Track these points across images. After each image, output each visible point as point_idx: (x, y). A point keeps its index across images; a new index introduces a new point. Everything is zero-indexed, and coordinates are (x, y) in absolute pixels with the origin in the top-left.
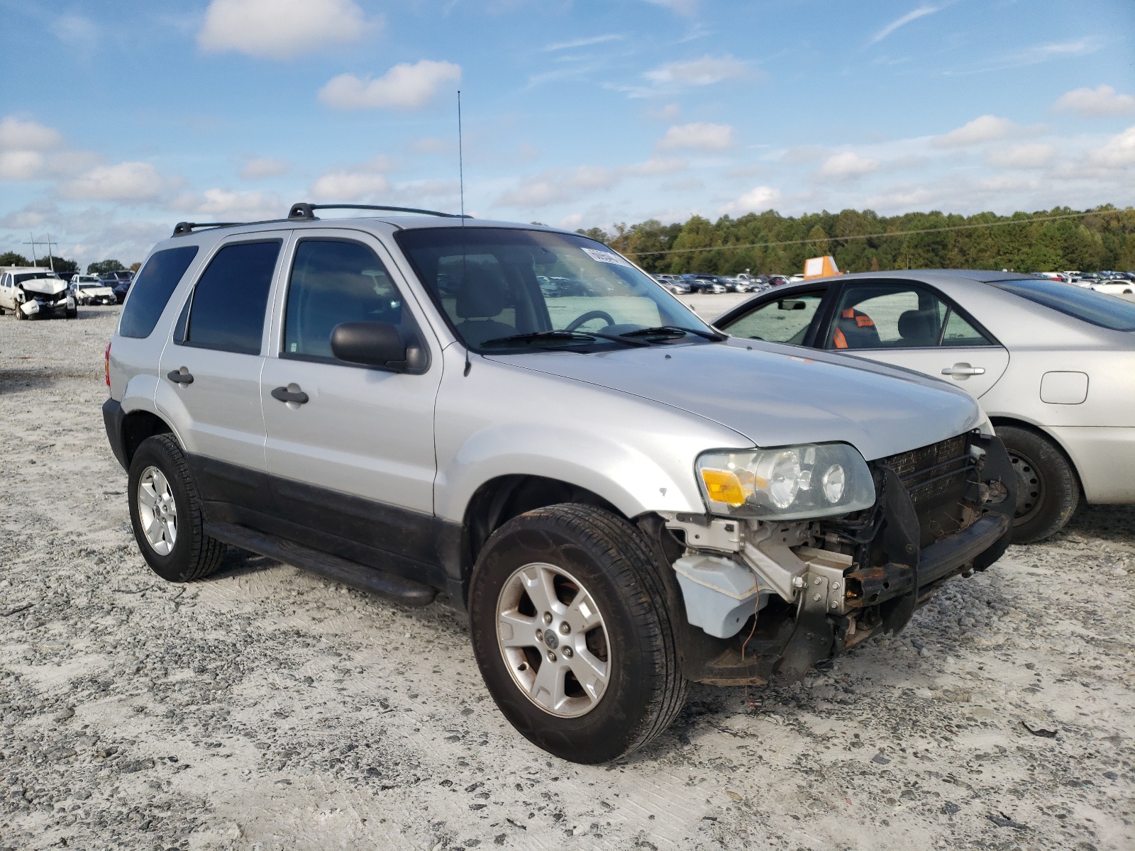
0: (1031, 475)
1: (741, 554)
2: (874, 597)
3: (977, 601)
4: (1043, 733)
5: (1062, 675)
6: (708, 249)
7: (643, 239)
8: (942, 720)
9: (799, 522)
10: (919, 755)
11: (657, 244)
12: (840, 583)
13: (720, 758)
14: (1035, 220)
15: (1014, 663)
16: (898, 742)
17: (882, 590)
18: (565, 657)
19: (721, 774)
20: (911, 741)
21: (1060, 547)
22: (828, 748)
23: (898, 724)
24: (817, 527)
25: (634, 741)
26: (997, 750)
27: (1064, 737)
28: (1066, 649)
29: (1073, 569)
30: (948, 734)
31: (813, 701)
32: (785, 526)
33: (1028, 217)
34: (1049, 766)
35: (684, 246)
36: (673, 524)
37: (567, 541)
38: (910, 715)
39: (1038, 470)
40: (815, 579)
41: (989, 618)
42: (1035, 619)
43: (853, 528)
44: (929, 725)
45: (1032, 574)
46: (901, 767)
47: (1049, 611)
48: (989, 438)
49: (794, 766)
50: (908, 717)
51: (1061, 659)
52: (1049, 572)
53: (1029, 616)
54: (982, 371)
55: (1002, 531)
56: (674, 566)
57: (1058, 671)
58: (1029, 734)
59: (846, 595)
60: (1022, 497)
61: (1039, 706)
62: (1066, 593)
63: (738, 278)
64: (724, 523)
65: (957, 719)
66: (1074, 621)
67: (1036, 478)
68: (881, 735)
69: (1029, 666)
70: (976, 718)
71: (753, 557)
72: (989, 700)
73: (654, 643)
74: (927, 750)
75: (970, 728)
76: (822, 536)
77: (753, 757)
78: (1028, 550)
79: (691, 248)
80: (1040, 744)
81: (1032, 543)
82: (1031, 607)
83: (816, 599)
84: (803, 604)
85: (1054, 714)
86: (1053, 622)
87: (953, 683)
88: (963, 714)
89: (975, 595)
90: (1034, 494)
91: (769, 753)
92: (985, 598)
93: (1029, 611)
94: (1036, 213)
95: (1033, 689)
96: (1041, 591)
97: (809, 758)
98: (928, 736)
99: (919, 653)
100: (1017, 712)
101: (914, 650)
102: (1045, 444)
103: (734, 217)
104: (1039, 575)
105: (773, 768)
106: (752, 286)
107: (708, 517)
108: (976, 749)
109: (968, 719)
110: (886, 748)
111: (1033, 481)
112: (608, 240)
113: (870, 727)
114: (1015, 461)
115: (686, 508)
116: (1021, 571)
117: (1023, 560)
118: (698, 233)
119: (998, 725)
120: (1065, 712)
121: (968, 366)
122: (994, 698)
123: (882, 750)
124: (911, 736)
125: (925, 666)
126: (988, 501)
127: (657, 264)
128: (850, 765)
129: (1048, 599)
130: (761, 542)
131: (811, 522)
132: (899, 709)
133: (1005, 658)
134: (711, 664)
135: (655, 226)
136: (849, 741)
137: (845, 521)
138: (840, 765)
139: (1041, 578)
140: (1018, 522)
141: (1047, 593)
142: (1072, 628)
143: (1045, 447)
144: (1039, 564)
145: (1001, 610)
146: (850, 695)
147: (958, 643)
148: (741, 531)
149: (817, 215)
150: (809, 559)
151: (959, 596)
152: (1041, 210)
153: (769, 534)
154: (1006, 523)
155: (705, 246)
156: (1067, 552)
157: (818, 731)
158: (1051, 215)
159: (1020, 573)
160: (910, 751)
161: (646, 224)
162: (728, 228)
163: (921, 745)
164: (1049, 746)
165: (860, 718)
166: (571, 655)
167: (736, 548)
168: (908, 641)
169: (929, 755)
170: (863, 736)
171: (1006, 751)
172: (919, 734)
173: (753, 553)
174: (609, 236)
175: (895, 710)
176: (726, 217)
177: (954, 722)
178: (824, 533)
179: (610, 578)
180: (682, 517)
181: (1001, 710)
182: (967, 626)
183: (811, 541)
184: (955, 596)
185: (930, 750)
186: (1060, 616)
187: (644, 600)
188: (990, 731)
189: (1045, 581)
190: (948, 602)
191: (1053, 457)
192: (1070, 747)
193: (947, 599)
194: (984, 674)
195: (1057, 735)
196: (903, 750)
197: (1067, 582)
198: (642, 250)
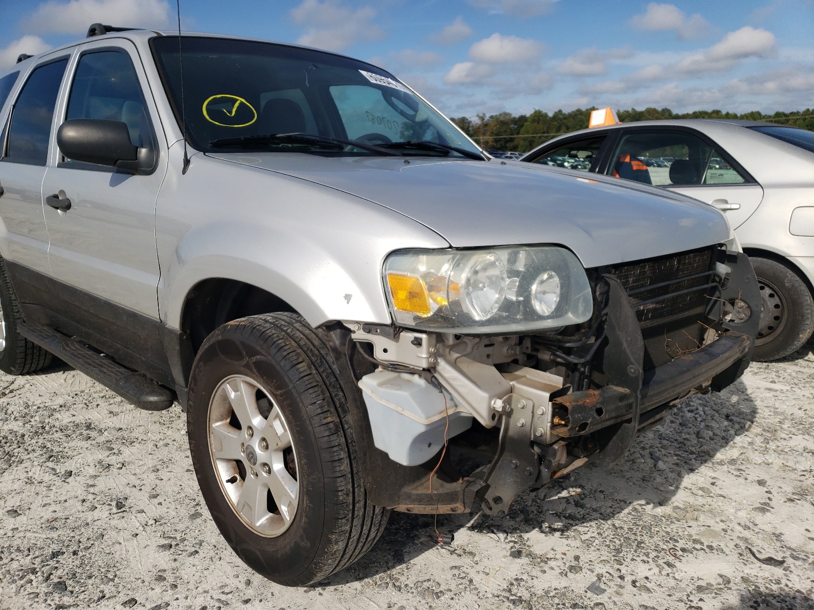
0: (776, 300)
1: (432, 371)
2: (583, 426)
3: (717, 414)
4: (770, 561)
5: (793, 494)
6: (545, 135)
7: (498, 126)
8: (668, 542)
9: (506, 336)
10: (638, 584)
11: (508, 130)
12: (546, 408)
13: (429, 580)
14: (790, 118)
15: (746, 479)
16: (618, 566)
17: (594, 418)
18: (264, 474)
19: (423, 602)
20: (632, 566)
21: (796, 365)
22: (544, 572)
23: (621, 545)
24: (527, 343)
25: (321, 570)
26: (720, 580)
27: (792, 566)
28: (798, 466)
29: (807, 385)
30: (671, 559)
31: (541, 515)
32: (488, 340)
33: (785, 115)
34: (774, 602)
35: (528, 132)
36: (359, 335)
37: (258, 353)
38: (635, 534)
39: (782, 297)
40: (518, 401)
41: (726, 431)
42: (771, 433)
43: (568, 345)
44: (653, 548)
45: (770, 390)
46: (616, 599)
47: (783, 426)
48: (735, 254)
49: (504, 594)
50: (633, 537)
51: (793, 475)
52: (785, 388)
53: (764, 430)
54: (737, 206)
55: (742, 351)
56: (361, 384)
57: (788, 489)
58: (755, 561)
59: (552, 422)
60: (765, 320)
61: (768, 528)
62: (800, 409)
63: (566, 157)
64: (412, 336)
65: (683, 541)
66: (807, 437)
67: (780, 304)
68: (602, 558)
69: (761, 483)
70: (702, 540)
71: (446, 375)
72: (718, 520)
73: (338, 469)
74: (647, 578)
75: (695, 552)
76: (534, 353)
77: (463, 581)
78: (767, 368)
79: (533, 134)
80: (767, 575)
81: (771, 362)
82: (767, 421)
83: (519, 425)
84: (506, 429)
85: (783, 538)
86: (787, 437)
87: (684, 499)
88: (690, 536)
89: (715, 407)
90: (776, 318)
91: (482, 575)
92: (725, 411)
93: (765, 425)
94: (792, 113)
95: (764, 508)
96: (777, 406)
97: (522, 583)
98: (650, 560)
99: (655, 466)
100: (747, 534)
101: (650, 462)
102: (790, 273)
103: (566, 111)
104: (776, 391)
105: (480, 595)
106: (576, 163)
107: (395, 330)
108: (699, 579)
109: (695, 541)
110: (605, 574)
111: (777, 306)
112: (473, 127)
113: (593, 548)
114: (762, 288)
115: (371, 318)
116: (760, 386)
117: (762, 377)
118: (538, 123)
119: (725, 550)
120: (794, 536)
121: (726, 202)
122: (723, 518)
123: (600, 577)
124: (633, 560)
125: (659, 480)
126: (731, 321)
127: (507, 145)
128: (564, 594)
129: (783, 413)
130: (457, 358)
131: (522, 337)
132: (626, 527)
133: (738, 473)
134: (407, 489)
135: (508, 117)
136: (568, 565)
137: (560, 337)
138: (552, 594)
139: (778, 393)
140: (759, 342)
141: (782, 407)
142: (804, 444)
143: (790, 276)
144: (776, 380)
145: (739, 423)
146: (580, 509)
147: (694, 456)
148: (429, 346)
149: (627, 112)
150: (516, 378)
151: (701, 408)
152: (795, 111)
153: (469, 349)
154: (747, 343)
155: (543, 133)
156: (802, 369)
157: (538, 550)
158: (803, 115)
159: (759, 388)
160: (629, 579)
161: (500, 115)
162: (561, 120)
163: (642, 570)
164: (776, 577)
165: (584, 537)
166: (269, 472)
167: (425, 365)
168: (646, 453)
169: (648, 585)
170: (584, 559)
171: (729, 582)
172: (642, 558)
173: (445, 370)
174: (473, 123)
175: (621, 528)
176: (560, 111)
177: (680, 545)
178: (537, 350)
179: (295, 394)
180: (369, 327)
181: (729, 532)
182: (704, 439)
183: (521, 358)
184: (697, 409)
185: (650, 578)
186: (794, 430)
187: (329, 419)
188: (717, 556)
189: (781, 396)
190: (689, 415)
191: (797, 285)
192: (797, 579)
193: (689, 411)
194: (715, 490)
195: (785, 565)
196: (622, 577)
197: (802, 398)
198: (497, 135)
